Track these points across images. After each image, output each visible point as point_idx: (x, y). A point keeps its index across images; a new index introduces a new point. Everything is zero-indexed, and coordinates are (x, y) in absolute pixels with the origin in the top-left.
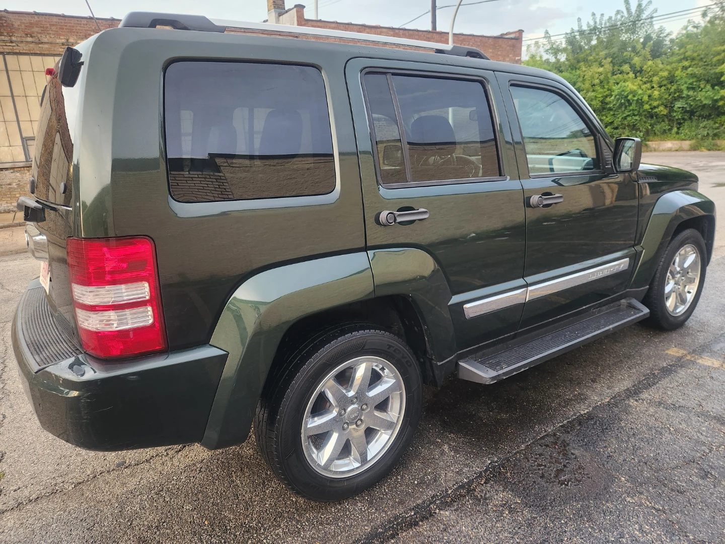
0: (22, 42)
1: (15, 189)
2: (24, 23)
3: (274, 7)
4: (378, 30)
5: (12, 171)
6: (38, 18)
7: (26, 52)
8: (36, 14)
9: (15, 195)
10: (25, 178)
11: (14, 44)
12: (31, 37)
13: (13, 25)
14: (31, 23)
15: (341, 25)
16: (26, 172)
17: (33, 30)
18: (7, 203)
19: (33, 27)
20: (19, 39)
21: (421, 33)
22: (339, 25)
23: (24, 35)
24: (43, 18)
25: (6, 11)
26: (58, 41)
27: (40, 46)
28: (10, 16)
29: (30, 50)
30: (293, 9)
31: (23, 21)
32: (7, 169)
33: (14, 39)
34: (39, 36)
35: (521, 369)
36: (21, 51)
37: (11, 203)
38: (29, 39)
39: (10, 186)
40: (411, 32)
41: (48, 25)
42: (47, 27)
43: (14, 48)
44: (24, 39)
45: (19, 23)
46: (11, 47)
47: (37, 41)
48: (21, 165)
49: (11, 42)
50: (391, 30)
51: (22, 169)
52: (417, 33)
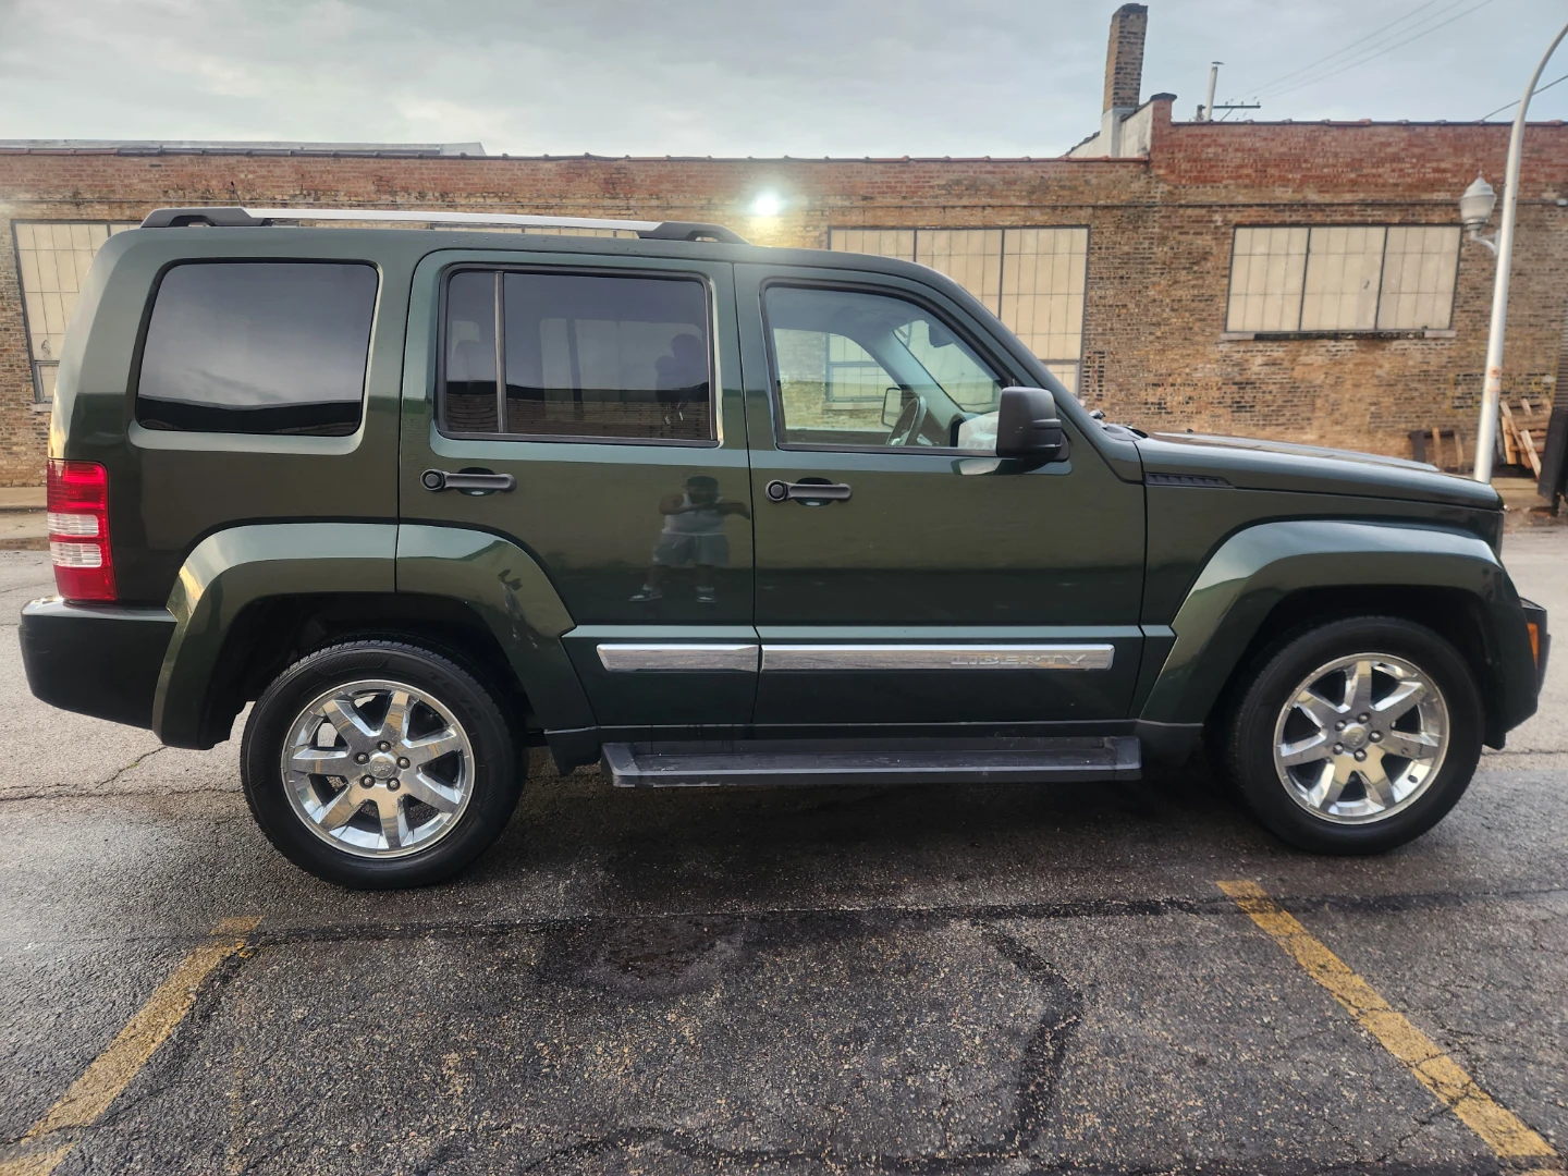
2: (650, 176)
3: (1115, 104)
4: (1365, 129)
6: (672, 166)
8: (669, 160)
11: (631, 212)
13: (634, 180)
14: (660, 176)
15: (1264, 128)
17: (661, 187)
19: (662, 182)
20: (640, 204)
21: (1493, 129)
22: (1258, 127)
23: (647, 196)
24: (678, 167)
25: (628, 158)
26: (695, 203)
27: (668, 212)
28: (633, 166)
30: (1147, 104)
31: (650, 173)
33: (632, 203)
34: (669, 195)
35: (700, 782)
38: (654, 203)
40: (1460, 130)
41: (685, 178)
42: (683, 181)
44: (646, 203)
45: (643, 177)
47: (665, 204)
49: (628, 209)
50: (1401, 128)
52: (1481, 129)
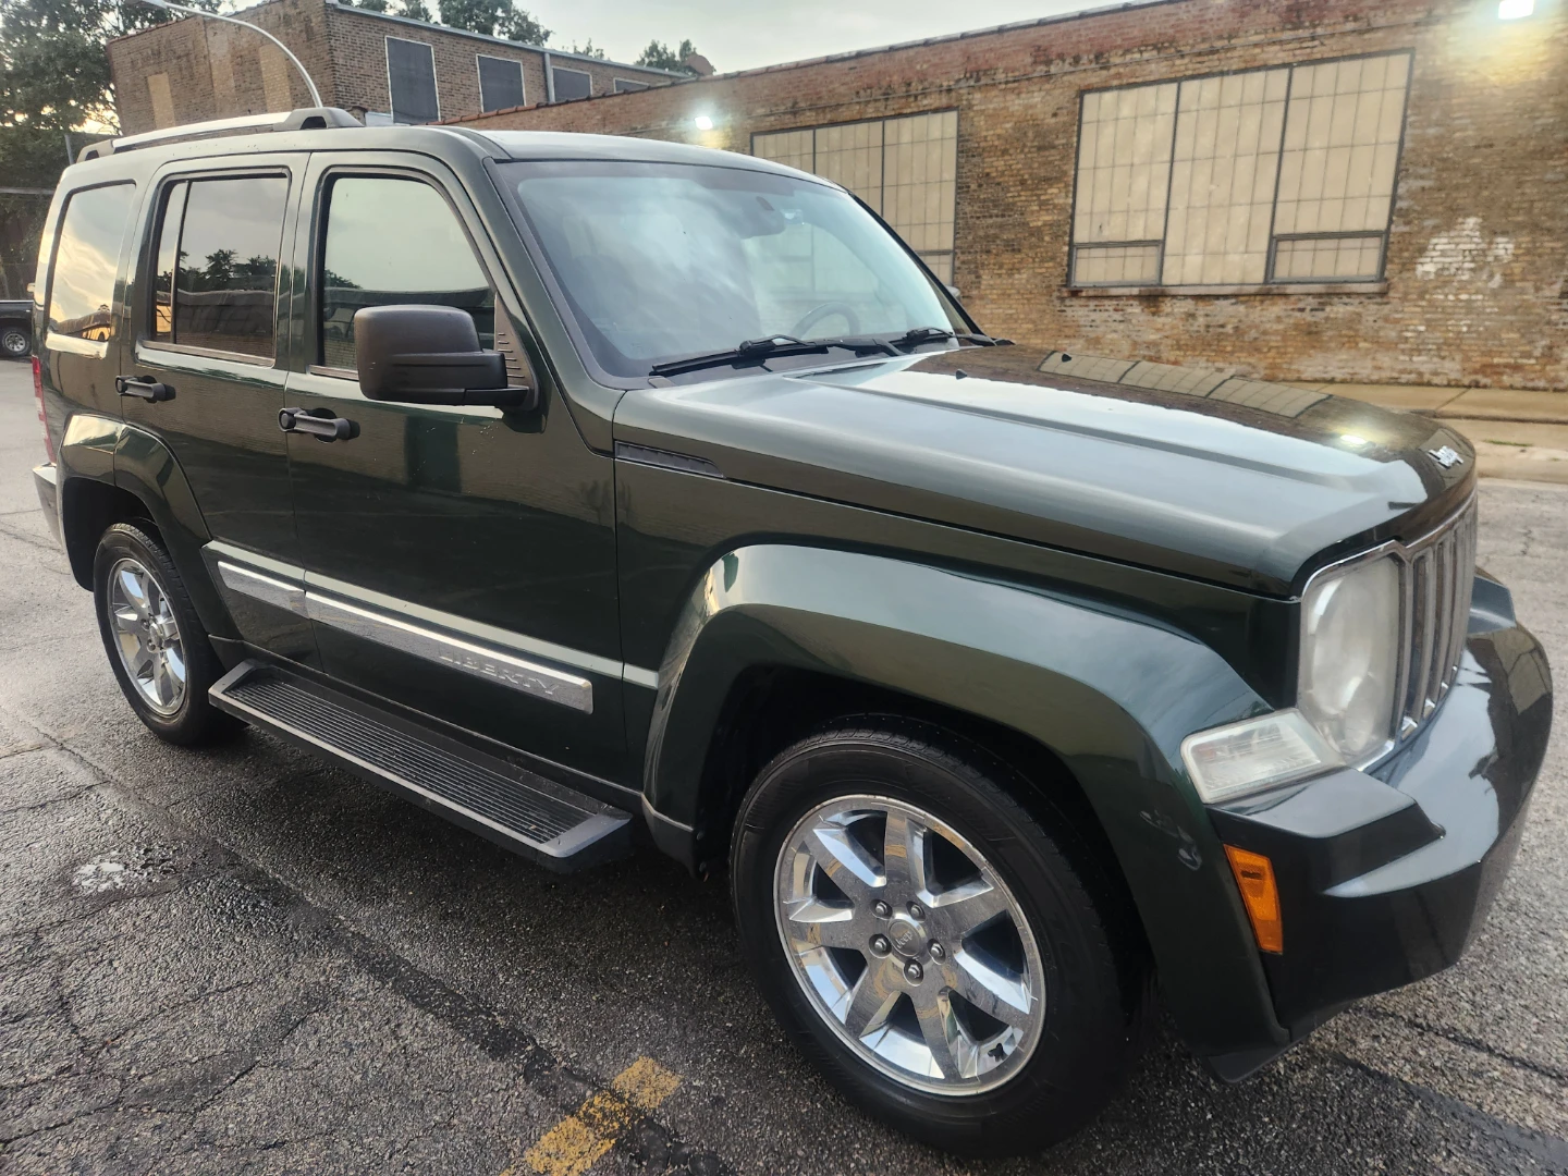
0: (1333, 35)
1: (1228, 335)
5: (1233, 301)
7: (1335, 54)
9: (1225, 347)
10: (1252, 317)
11: (1316, 43)
12: (1356, 19)
16: (1257, 304)
18: (1208, 360)
20: (1329, 30)
23: (1341, 19)
27: (1366, 36)
29: (1342, 50)
32: (1226, 297)
33: (1319, 30)
34: (1372, 14)
36: (1326, 56)
37: (1214, 362)
39: (1221, 330)
43: (1315, 50)
44: (1339, 28)
46: (1308, 50)
47: (1364, 27)
48: (1252, 289)
49: (1313, 39)
51: (1252, 298)
